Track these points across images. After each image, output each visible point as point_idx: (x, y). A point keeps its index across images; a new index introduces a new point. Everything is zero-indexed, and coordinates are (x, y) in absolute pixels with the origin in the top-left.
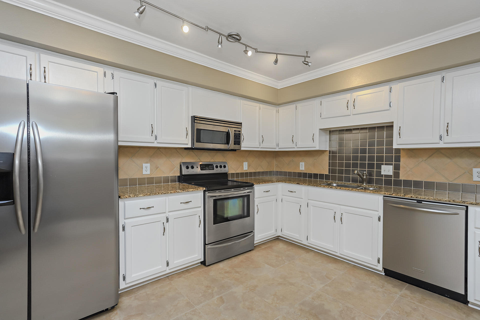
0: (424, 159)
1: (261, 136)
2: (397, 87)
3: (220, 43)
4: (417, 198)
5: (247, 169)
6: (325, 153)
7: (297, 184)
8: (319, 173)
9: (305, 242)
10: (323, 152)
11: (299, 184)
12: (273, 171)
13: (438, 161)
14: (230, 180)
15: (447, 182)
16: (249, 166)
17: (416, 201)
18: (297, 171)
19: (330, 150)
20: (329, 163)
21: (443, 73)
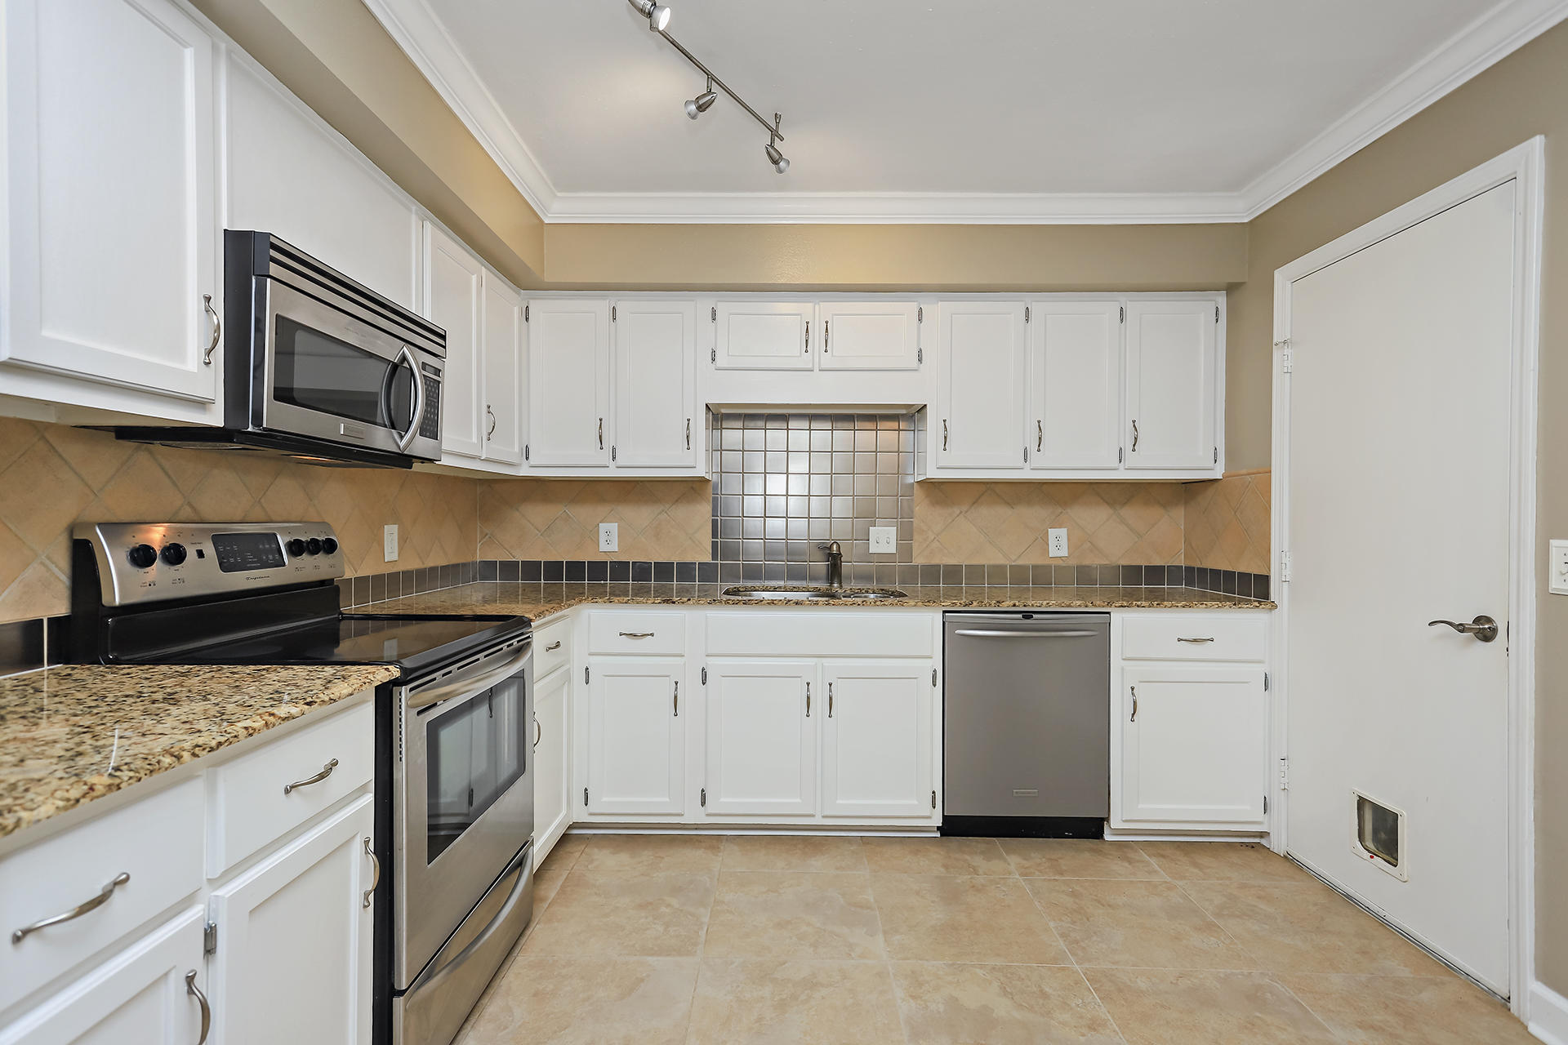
0: (964, 508)
1: (485, 409)
2: (938, 309)
4: (1025, 606)
5: (396, 558)
7: (664, 601)
8: (675, 559)
9: (694, 815)
11: (674, 603)
12: (474, 563)
13: (991, 514)
14: (351, 618)
15: (1007, 563)
17: (1020, 616)
18: (586, 557)
21: (1029, 299)
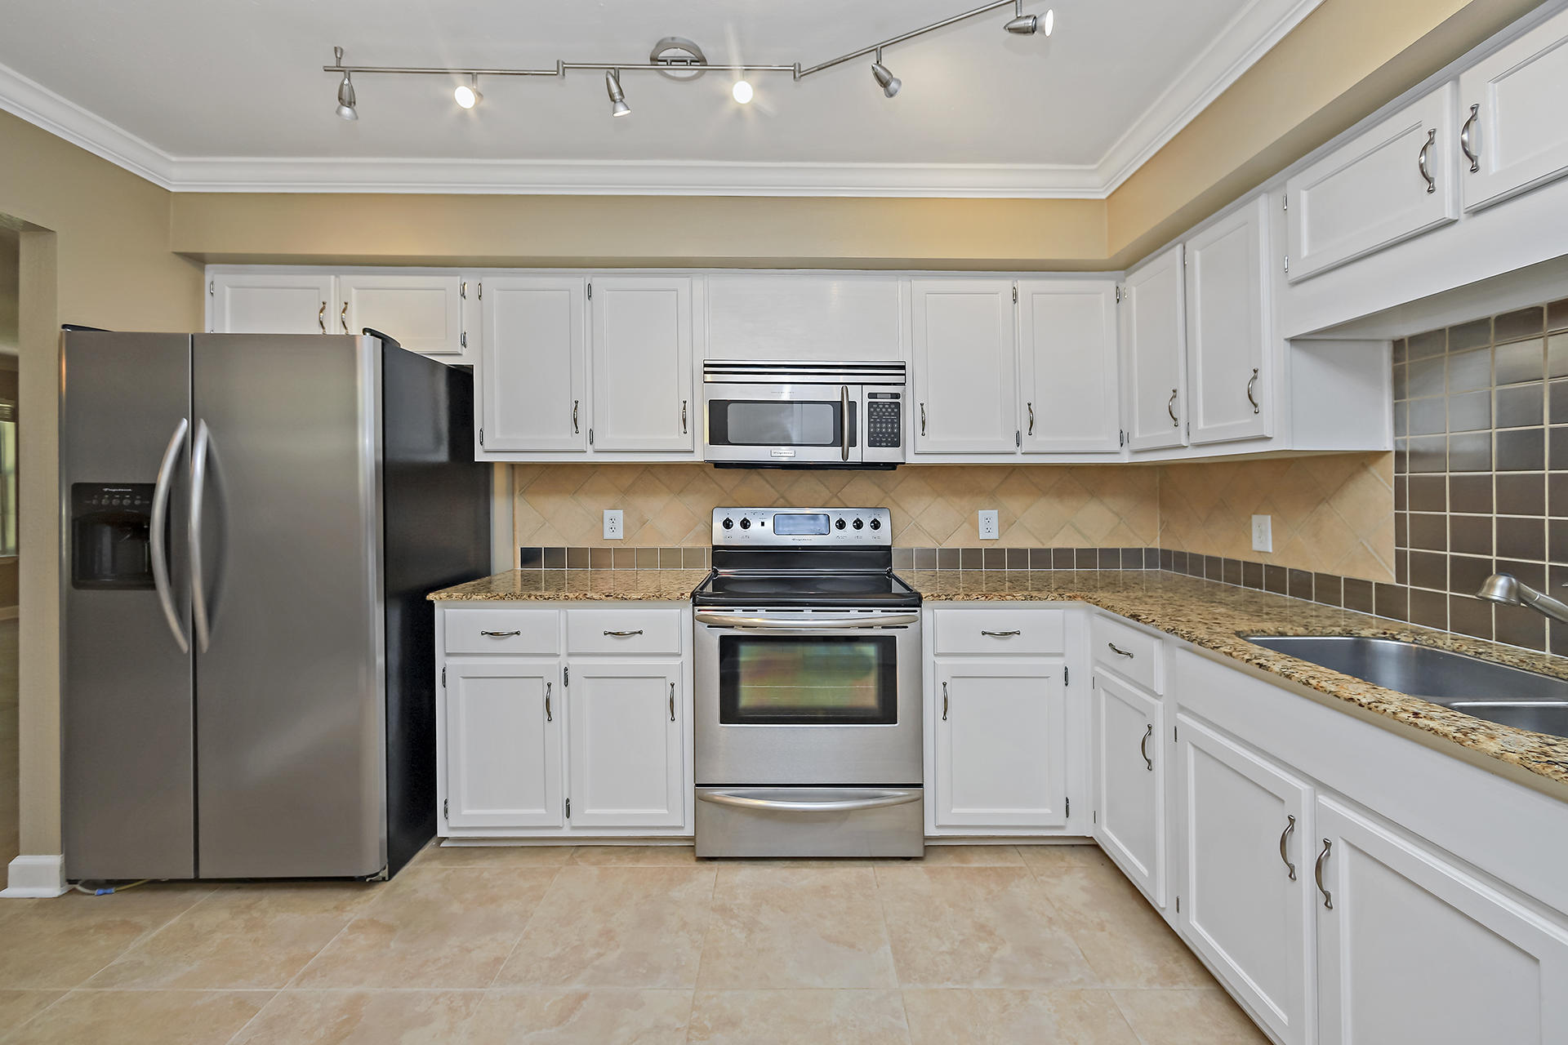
3: (617, 97)
6: (1374, 470)
10: (1363, 460)
16: (1006, 525)
19: (1402, 448)
20: (1400, 520)
